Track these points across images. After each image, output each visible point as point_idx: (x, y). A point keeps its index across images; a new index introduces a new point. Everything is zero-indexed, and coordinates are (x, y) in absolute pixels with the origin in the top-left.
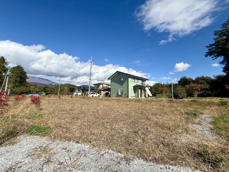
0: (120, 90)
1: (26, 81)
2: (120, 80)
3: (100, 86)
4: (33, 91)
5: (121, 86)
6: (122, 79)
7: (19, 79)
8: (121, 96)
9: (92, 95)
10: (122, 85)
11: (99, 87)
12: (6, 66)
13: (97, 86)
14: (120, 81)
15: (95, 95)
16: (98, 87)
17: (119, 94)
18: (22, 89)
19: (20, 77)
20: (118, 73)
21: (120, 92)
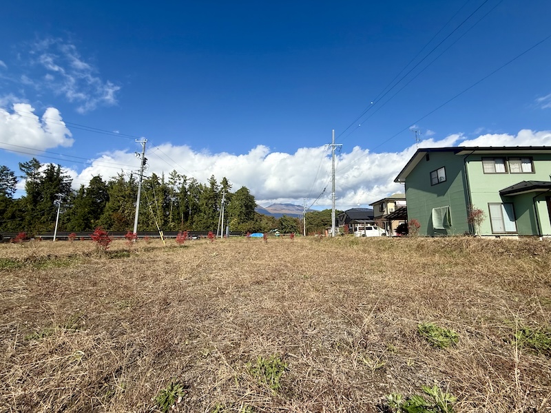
0: (438, 212)
1: (254, 212)
2: (434, 175)
3: (386, 206)
4: (264, 228)
5: (441, 197)
6: (442, 173)
7: (244, 208)
8: (443, 232)
9: (363, 232)
10: (441, 193)
11: (385, 210)
12: (229, 191)
13: (378, 207)
14: (435, 181)
15: (369, 233)
16: (382, 210)
17: (436, 225)
18: (249, 225)
19: (247, 206)
20: (427, 155)
21: (439, 218)
